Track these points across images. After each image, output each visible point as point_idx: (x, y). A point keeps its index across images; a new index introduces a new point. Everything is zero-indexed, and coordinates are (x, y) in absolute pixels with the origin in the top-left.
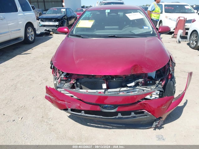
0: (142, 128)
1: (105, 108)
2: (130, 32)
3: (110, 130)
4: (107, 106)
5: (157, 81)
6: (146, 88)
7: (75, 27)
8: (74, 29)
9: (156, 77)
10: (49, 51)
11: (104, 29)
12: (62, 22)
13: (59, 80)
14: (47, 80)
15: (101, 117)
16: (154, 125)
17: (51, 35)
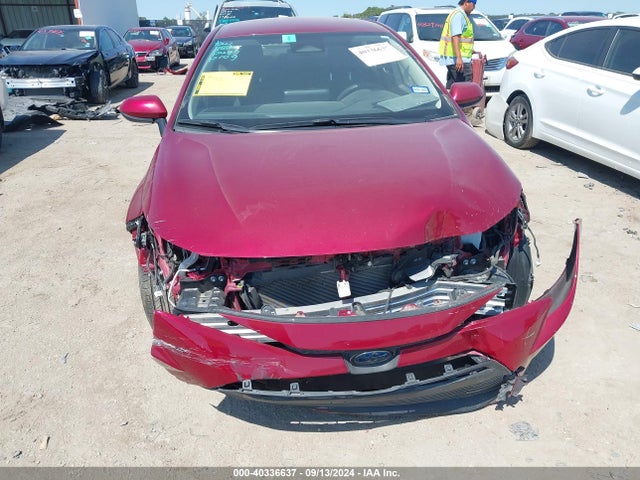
0: (464, 409)
1: (361, 362)
2: (375, 105)
3: (370, 431)
4: (367, 355)
5: (492, 257)
6: (465, 280)
7: (190, 94)
8: (187, 105)
9: (485, 244)
10: (68, 183)
11: (282, 99)
12: (88, 76)
13: (172, 283)
14: (96, 289)
15: (355, 393)
16: (501, 396)
17: (55, 123)
